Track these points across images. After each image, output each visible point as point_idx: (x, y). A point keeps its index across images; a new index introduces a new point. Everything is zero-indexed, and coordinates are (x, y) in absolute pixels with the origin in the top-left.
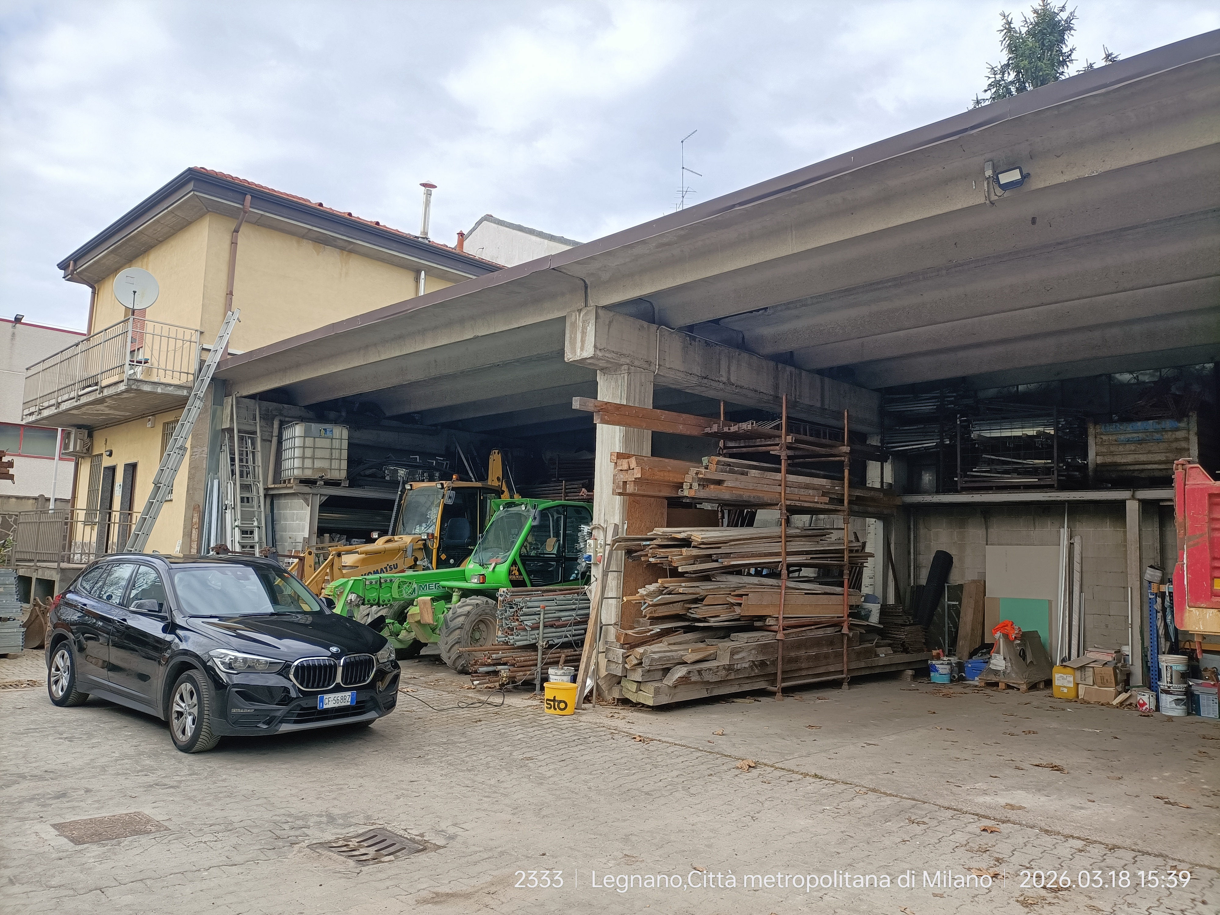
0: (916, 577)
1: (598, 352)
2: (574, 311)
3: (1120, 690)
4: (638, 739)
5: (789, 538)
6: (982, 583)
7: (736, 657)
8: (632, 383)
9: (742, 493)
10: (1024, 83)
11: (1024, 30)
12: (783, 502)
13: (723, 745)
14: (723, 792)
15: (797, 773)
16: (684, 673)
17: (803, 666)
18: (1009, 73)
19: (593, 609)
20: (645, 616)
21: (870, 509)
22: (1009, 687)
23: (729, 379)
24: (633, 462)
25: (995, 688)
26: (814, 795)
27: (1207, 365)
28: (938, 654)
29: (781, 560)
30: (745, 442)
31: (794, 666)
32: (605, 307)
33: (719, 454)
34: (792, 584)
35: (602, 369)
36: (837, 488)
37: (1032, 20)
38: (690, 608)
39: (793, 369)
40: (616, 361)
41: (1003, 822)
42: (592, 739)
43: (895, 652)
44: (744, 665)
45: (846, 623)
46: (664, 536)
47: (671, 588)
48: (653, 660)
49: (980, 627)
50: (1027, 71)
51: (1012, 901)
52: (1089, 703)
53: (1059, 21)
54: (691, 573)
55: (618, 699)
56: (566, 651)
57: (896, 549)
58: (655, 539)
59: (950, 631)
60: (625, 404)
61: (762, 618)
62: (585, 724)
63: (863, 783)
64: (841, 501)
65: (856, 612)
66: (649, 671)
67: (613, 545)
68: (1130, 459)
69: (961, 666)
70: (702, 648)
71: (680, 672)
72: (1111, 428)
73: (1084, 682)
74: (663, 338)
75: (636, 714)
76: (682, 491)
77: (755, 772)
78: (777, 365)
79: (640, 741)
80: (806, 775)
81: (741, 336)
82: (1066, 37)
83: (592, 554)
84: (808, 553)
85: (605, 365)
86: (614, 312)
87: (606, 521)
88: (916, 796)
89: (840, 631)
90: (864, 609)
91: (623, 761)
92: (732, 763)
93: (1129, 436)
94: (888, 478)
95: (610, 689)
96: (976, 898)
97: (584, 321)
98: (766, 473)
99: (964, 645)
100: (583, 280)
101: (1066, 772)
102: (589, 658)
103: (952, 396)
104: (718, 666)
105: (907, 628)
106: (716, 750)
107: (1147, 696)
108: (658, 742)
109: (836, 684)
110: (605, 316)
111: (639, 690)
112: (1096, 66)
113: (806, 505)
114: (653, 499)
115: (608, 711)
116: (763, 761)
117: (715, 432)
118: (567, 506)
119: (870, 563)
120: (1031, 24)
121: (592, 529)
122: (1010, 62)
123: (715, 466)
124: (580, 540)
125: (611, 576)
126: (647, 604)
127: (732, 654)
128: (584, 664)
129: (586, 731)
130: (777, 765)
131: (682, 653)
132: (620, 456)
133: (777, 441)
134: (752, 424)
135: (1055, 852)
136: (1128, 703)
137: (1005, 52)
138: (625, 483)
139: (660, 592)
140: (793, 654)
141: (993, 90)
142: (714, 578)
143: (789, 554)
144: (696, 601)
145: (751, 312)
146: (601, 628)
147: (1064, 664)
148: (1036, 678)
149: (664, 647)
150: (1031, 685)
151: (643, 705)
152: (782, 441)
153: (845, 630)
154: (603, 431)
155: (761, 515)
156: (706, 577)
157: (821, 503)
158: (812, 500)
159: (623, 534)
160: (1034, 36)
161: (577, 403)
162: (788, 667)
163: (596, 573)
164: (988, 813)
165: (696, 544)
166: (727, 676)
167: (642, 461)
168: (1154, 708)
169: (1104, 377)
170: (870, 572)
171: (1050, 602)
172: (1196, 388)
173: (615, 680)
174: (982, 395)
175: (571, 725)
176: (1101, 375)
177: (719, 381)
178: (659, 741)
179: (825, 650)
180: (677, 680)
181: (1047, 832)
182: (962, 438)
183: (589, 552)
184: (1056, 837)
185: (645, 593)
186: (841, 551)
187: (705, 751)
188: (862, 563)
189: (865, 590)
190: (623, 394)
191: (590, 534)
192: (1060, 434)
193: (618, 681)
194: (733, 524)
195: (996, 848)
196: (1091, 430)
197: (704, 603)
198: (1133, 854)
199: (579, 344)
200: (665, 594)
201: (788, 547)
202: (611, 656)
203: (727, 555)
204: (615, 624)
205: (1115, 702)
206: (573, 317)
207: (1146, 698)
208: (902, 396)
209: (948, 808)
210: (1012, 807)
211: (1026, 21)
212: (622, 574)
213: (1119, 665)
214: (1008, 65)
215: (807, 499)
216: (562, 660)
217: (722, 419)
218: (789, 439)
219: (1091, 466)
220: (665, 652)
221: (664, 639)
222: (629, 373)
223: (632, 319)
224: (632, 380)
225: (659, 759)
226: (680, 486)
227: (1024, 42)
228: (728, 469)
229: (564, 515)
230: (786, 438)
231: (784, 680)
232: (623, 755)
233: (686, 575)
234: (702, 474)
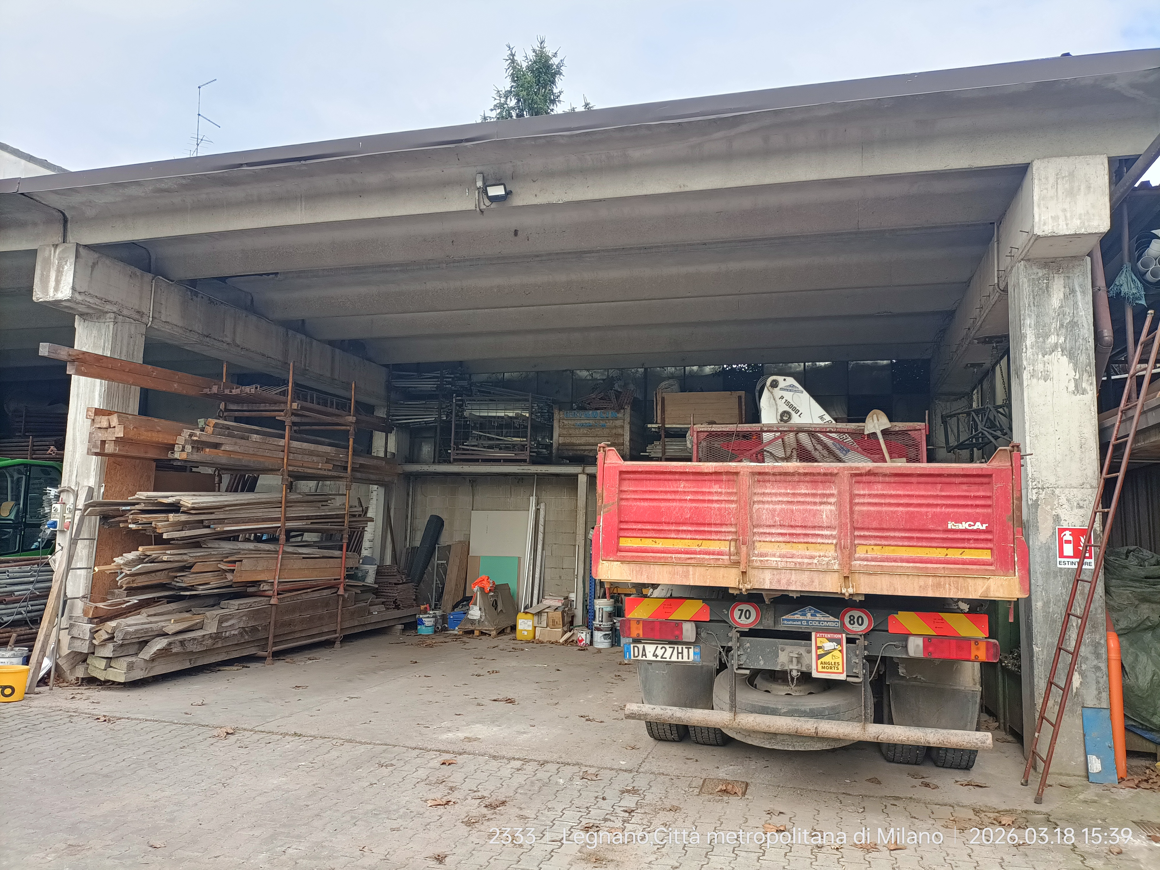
0: (412, 539)
1: (77, 295)
2: (48, 245)
3: (565, 629)
4: (103, 719)
5: (289, 503)
6: (467, 543)
7: (225, 624)
8: (119, 334)
9: (241, 457)
10: (522, 110)
11: (524, 65)
12: (285, 468)
13: (201, 715)
14: (195, 763)
15: (277, 733)
16: (164, 645)
17: (296, 628)
18: (511, 100)
19: (56, 581)
20: (121, 587)
21: (372, 477)
22: (482, 633)
23: (234, 340)
24: (114, 420)
25: (471, 636)
26: (291, 753)
27: (639, 370)
28: (426, 608)
29: (279, 525)
30: (248, 406)
31: (287, 630)
32: (87, 247)
33: (219, 416)
34: (290, 549)
35: (81, 315)
36: (341, 456)
37: (532, 58)
38: (176, 577)
39: (304, 337)
40: (99, 307)
41: (460, 754)
42: (43, 725)
43: (387, 609)
44: (233, 632)
45: (342, 585)
46: (148, 501)
47: (153, 555)
48: (127, 633)
49: (463, 582)
50: (525, 101)
51: (458, 823)
52: (542, 643)
53: (552, 65)
54: (177, 540)
55: (82, 679)
56: (18, 629)
57: (395, 513)
58: (138, 504)
59: (437, 587)
60: (109, 355)
61: (256, 583)
62: (37, 709)
63: (340, 735)
64: (345, 468)
65: (352, 574)
66: (122, 645)
67: (85, 510)
68: (583, 440)
69: (444, 617)
70: (187, 618)
71: (160, 644)
72: (571, 414)
73: (540, 625)
74: (159, 290)
75: (103, 693)
76: (173, 453)
77: (232, 739)
78: (287, 332)
79: (105, 721)
80: (285, 735)
81: (250, 298)
82: (556, 79)
83: (58, 520)
84: (308, 518)
85: (86, 310)
86: (100, 253)
87: (77, 484)
88: (388, 741)
89: (336, 592)
90: (362, 570)
91: (80, 744)
92: (210, 732)
93: (583, 422)
94: (392, 448)
95: (73, 668)
96: (428, 827)
97: (60, 259)
98: (268, 439)
99: (448, 600)
100: (62, 212)
101: (516, 703)
102: (47, 636)
103: (450, 378)
104: (204, 635)
105: (400, 586)
106: (193, 721)
107: (585, 633)
108: (127, 720)
109: (328, 644)
110: (89, 257)
111: (109, 666)
112: (576, 110)
113: (309, 471)
114: (138, 461)
115: (68, 692)
116: (243, 726)
117: (215, 394)
118: (31, 465)
119: (370, 528)
120: (531, 61)
121: (60, 492)
122: (513, 89)
123: (212, 429)
124: (45, 504)
125: (80, 544)
126: (124, 574)
127: (220, 622)
128: (41, 643)
129: (37, 717)
130: (257, 729)
131: (163, 624)
132: (98, 412)
133: (282, 407)
134: (256, 388)
135: (499, 774)
136: (571, 640)
137: (509, 79)
138: (103, 442)
139: (140, 560)
140: (286, 618)
141: (499, 111)
142: (205, 544)
143: (288, 519)
144: (183, 569)
145: (261, 275)
146: (65, 602)
147: (526, 611)
148: (503, 625)
149: (141, 619)
150: (500, 630)
151: (113, 683)
152: (287, 407)
153: (341, 592)
154: (79, 384)
155: (263, 480)
156: (195, 543)
157: (325, 470)
158: (315, 466)
159: (99, 496)
160: (532, 71)
161: (44, 349)
162: (280, 631)
163: (62, 541)
164: (450, 748)
165: (186, 509)
166: (214, 644)
167: (125, 419)
168: (589, 643)
169: (568, 372)
170: (370, 535)
171: (519, 558)
172: (632, 387)
173: (79, 658)
174: (475, 378)
175: (18, 712)
176: (566, 371)
177: (222, 341)
178: (128, 718)
179: (320, 612)
180: (155, 653)
181: (494, 757)
182: (457, 415)
183: (54, 518)
184: (501, 761)
185: (122, 562)
186: (343, 516)
187: (180, 724)
188: (363, 528)
189: (365, 553)
190: (106, 345)
191: (57, 497)
192: (533, 417)
193: (83, 658)
194: (232, 489)
195: (451, 779)
196: (556, 416)
197: (192, 570)
198: (558, 766)
199: (52, 283)
200: (146, 563)
201: (288, 513)
202: (75, 632)
203: (221, 521)
204: (83, 597)
205: (561, 641)
206: (47, 254)
207: (583, 635)
208: (408, 373)
209: (415, 748)
210: (469, 740)
211: (526, 57)
212: (95, 542)
213: (567, 609)
214: (510, 92)
215: (310, 466)
216: (12, 640)
217: (224, 380)
218: (295, 406)
219: (555, 446)
220: (142, 624)
221: (143, 611)
222: (115, 323)
223: (121, 264)
224: (119, 330)
225: (125, 738)
226: (171, 447)
227: (524, 75)
228: (226, 433)
229: (26, 475)
230: (291, 405)
231: (275, 644)
232: (81, 738)
233: (171, 542)
234: (196, 436)
